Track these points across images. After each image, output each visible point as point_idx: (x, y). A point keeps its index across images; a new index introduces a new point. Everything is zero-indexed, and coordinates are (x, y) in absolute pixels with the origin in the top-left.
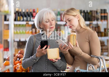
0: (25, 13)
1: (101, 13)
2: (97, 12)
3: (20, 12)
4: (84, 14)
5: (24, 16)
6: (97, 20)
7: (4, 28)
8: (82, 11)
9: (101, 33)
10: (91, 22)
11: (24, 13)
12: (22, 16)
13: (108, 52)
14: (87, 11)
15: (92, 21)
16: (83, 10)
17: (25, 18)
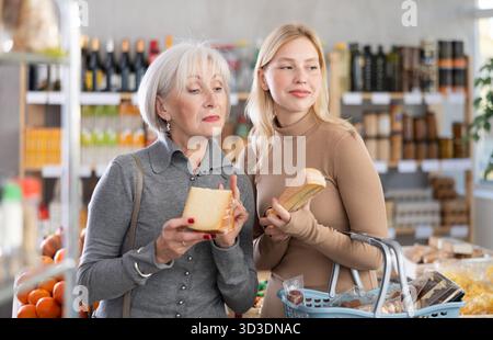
0: (118, 57)
1: (441, 56)
2: (422, 53)
3: (96, 54)
4: (369, 60)
5: (112, 70)
6: (424, 85)
7: (26, 122)
8: (361, 49)
9: (440, 142)
10: (396, 96)
11: (111, 55)
12: (104, 70)
13: (468, 223)
14: (380, 48)
15: (400, 90)
16: (362, 42)
17: (116, 80)
